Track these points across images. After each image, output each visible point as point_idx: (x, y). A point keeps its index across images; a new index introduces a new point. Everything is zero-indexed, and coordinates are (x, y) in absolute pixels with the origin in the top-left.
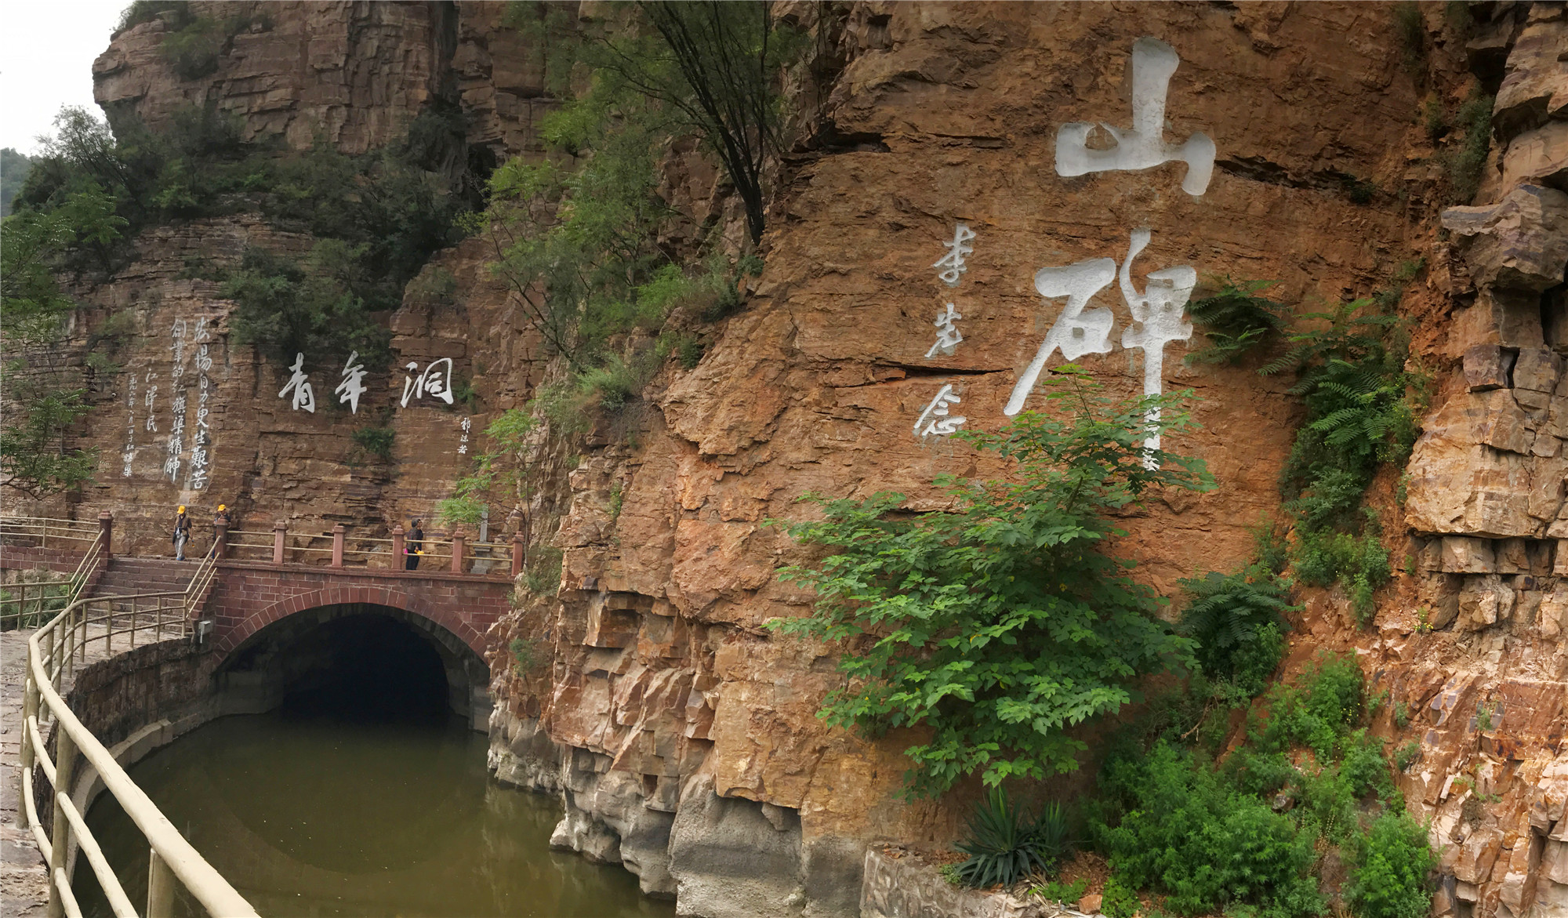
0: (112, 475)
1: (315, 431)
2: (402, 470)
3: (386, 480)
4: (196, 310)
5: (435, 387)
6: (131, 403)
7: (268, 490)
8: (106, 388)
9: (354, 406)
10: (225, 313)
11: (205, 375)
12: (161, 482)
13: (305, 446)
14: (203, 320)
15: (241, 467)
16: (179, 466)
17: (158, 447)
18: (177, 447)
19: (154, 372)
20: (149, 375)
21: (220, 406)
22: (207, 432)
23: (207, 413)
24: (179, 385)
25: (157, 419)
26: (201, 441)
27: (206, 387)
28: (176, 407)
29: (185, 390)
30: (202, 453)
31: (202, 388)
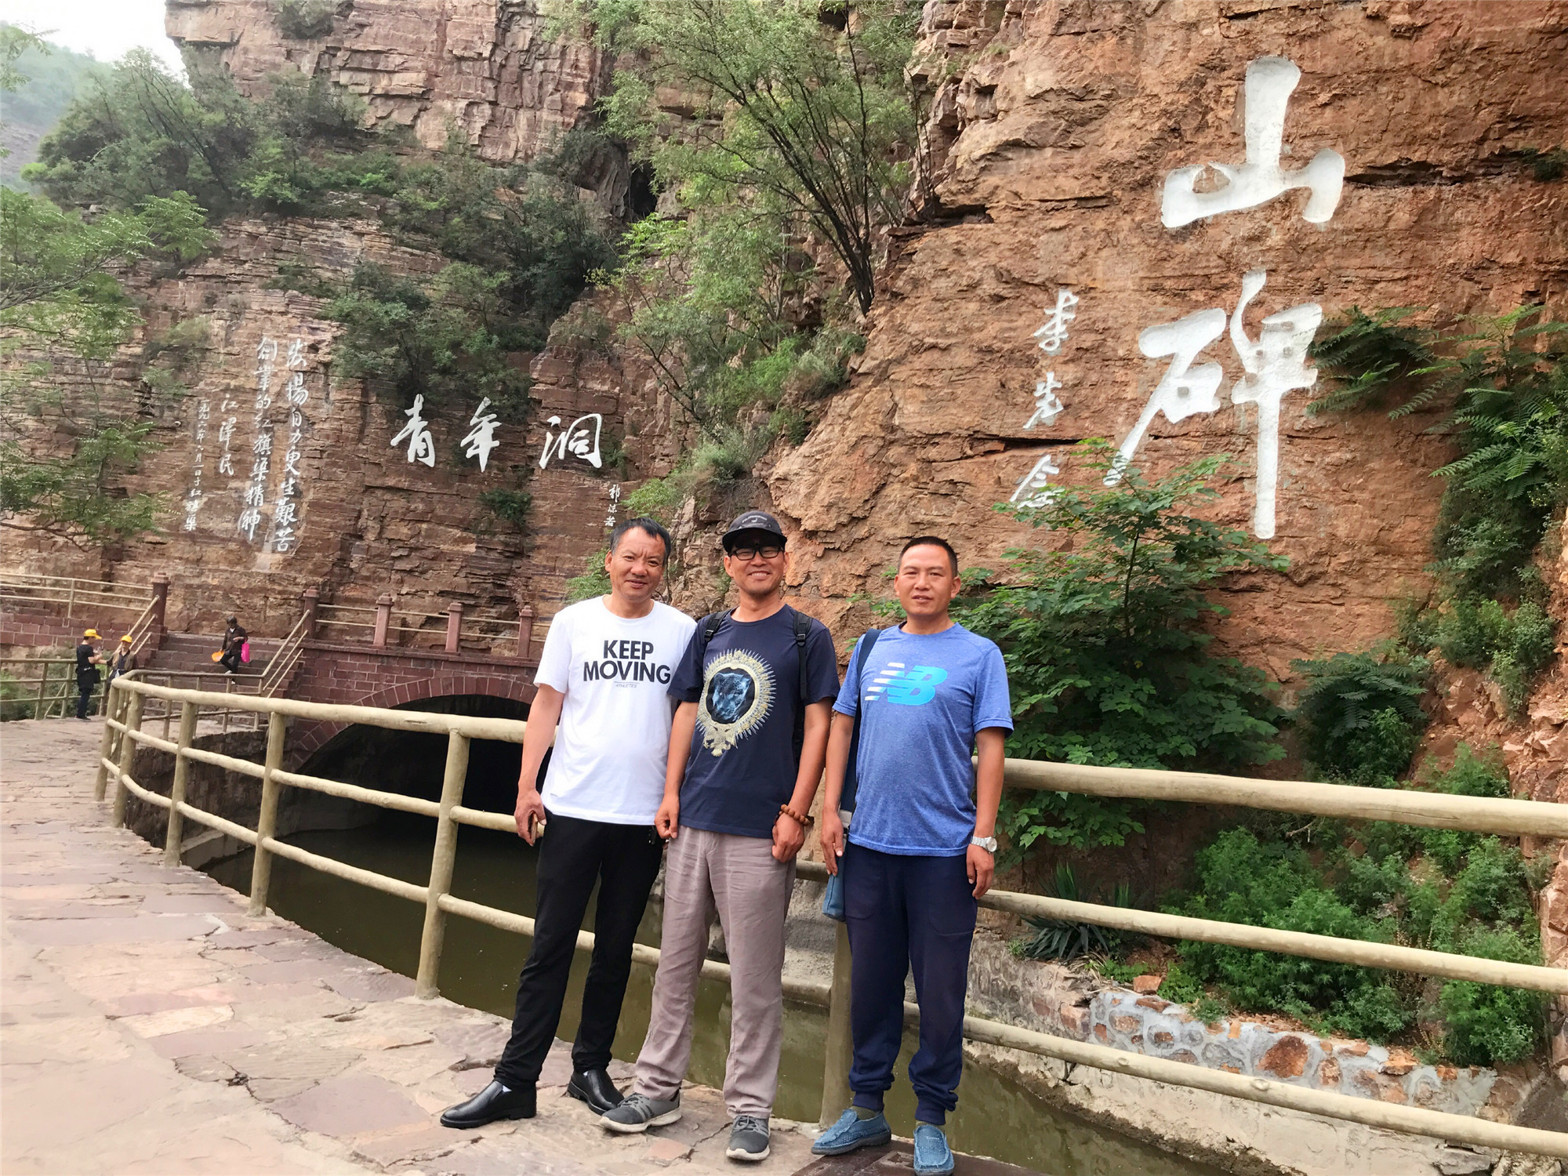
0: (169, 527)
1: (433, 490)
2: (539, 541)
3: (519, 553)
4: (290, 329)
5: (580, 447)
6: (200, 436)
7: (372, 557)
8: (167, 413)
9: (483, 462)
10: (328, 336)
11: (298, 409)
12: (235, 540)
13: (421, 506)
14: (299, 343)
15: (339, 528)
16: (258, 522)
17: (233, 495)
18: (257, 497)
19: (233, 400)
20: (225, 403)
21: (316, 450)
22: (298, 481)
23: (298, 457)
24: (263, 419)
25: (234, 459)
26: (289, 491)
27: (299, 425)
28: (258, 447)
29: (271, 426)
30: (290, 507)
31: (293, 425)
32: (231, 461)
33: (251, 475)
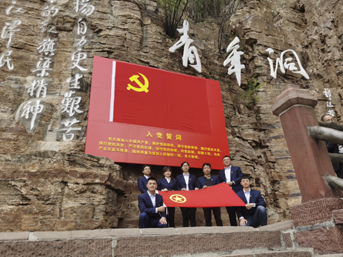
5: (292, 67)
11: (84, 19)
12: (11, 130)
16: (40, 111)
17: (13, 86)
18: (40, 89)
19: (19, 6)
20: (10, 8)
21: (103, 51)
22: (85, 76)
23: (84, 57)
24: (49, 24)
25: (15, 56)
26: (76, 86)
27: (84, 33)
28: (42, 48)
29: (56, 32)
30: (77, 99)
31: (78, 33)
32: (11, 57)
33: (33, 71)
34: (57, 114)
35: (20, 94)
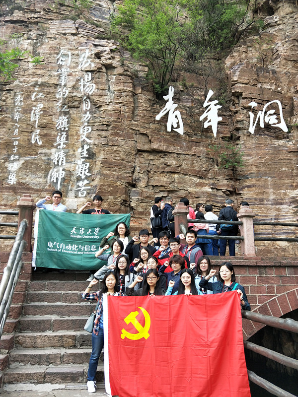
1: (180, 152)
4: (80, 44)
5: (272, 120)
6: (17, 117)
7: (144, 199)
9: (215, 130)
11: (88, 98)
12: (46, 190)
13: (174, 162)
14: (88, 52)
15: (123, 178)
16: (63, 176)
17: (43, 158)
18: (61, 159)
19: (40, 92)
20: (35, 94)
21: (103, 125)
22: (91, 147)
23: (90, 131)
24: (63, 104)
25: (42, 133)
26: (85, 154)
27: (88, 109)
28: (59, 125)
29: (68, 110)
30: (86, 165)
31: (84, 109)
32: (39, 135)
33: (55, 145)
34: (74, 178)
35: (49, 164)
